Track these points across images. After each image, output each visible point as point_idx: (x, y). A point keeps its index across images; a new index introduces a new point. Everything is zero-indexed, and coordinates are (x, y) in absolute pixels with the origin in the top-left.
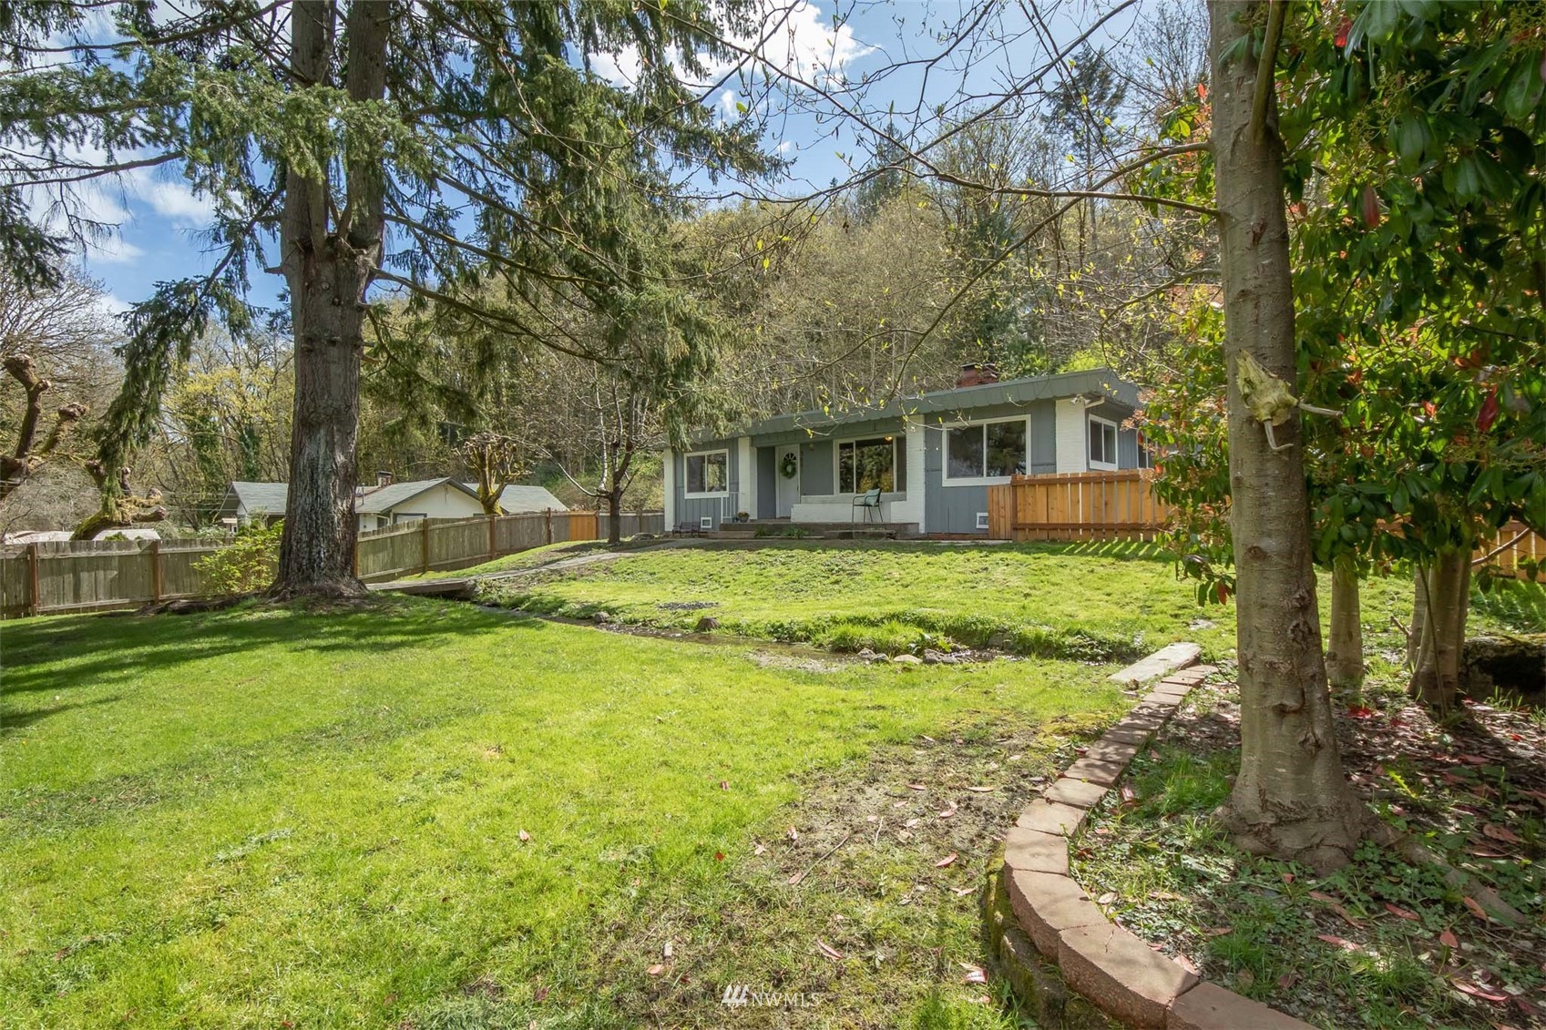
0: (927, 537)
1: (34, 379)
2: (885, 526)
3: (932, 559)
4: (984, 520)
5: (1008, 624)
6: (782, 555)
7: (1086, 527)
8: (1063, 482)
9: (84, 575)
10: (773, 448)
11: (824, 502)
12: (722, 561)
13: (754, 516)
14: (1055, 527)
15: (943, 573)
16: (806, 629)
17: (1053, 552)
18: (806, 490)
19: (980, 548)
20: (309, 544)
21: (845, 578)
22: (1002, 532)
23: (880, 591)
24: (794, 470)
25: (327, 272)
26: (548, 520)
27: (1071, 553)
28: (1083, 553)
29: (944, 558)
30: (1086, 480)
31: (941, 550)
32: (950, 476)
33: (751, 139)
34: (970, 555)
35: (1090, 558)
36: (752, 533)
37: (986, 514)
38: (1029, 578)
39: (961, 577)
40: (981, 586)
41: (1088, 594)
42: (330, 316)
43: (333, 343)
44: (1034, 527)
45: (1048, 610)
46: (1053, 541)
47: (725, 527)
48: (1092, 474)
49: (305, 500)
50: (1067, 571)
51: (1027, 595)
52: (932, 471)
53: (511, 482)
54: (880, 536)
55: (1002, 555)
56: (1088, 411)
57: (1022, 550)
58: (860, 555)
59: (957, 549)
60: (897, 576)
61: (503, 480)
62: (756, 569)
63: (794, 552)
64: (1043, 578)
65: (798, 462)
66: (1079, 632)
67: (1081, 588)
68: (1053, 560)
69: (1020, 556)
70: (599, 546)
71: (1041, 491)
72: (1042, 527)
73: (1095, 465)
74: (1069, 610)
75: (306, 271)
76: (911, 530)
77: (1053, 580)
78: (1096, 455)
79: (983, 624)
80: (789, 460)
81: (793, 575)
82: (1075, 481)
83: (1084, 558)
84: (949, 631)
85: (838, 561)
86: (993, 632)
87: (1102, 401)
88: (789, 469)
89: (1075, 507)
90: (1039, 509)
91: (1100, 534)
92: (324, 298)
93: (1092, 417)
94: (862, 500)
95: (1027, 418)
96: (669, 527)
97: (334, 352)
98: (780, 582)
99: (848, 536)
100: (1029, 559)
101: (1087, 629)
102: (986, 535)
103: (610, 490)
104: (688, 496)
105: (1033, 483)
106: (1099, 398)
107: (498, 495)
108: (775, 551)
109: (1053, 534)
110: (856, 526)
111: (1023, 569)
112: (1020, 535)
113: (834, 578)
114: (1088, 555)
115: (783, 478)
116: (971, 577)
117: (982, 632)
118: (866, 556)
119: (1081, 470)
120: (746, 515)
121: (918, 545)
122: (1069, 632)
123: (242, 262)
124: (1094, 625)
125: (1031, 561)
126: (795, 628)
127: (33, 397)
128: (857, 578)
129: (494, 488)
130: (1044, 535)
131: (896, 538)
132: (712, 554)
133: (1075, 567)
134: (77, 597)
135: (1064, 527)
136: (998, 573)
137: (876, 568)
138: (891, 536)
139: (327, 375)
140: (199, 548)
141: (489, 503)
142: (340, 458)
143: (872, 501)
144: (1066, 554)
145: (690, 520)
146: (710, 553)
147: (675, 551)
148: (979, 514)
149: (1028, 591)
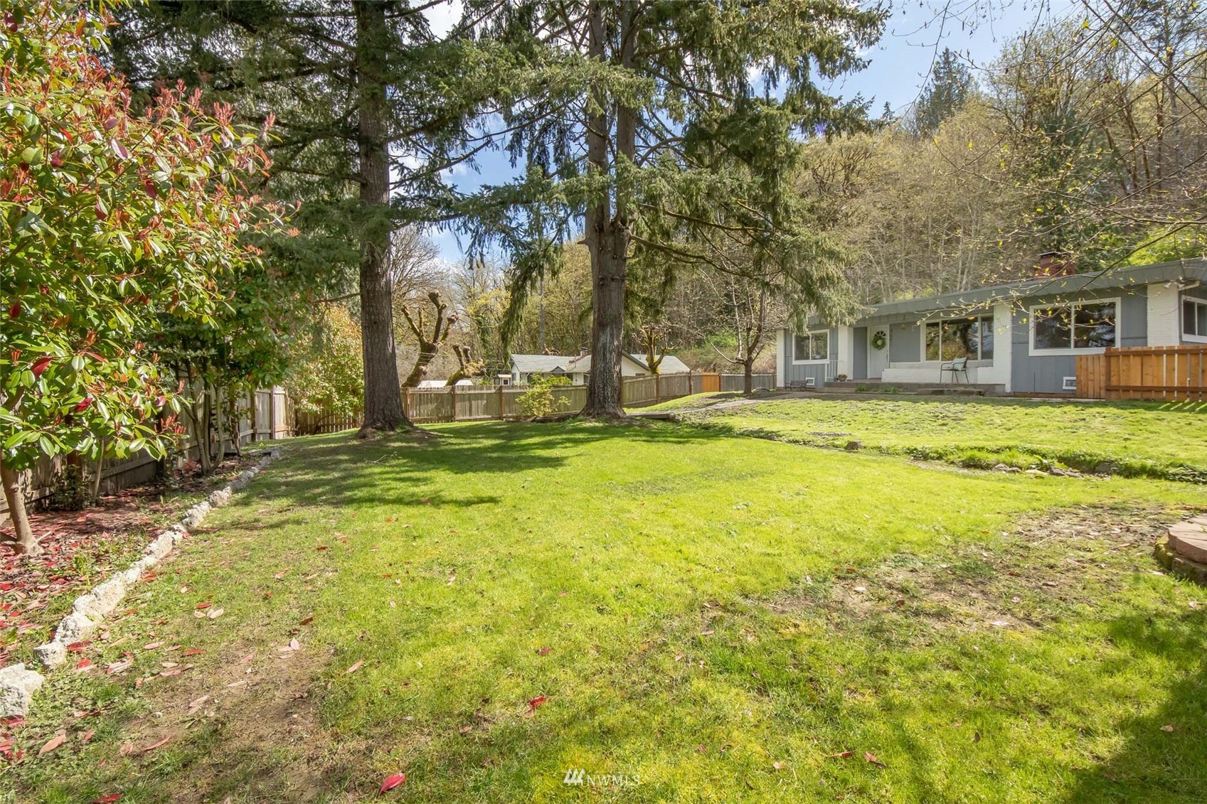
0: (1014, 395)
1: (441, 303)
2: (974, 386)
3: (1030, 411)
4: (1071, 383)
5: (1114, 457)
6: (890, 405)
7: (1182, 390)
8: (1158, 353)
9: (473, 402)
10: (866, 328)
11: (911, 367)
12: (839, 407)
13: (850, 377)
14: (1149, 389)
15: (1044, 421)
16: (937, 452)
17: (1149, 409)
18: (894, 358)
19: (1076, 404)
20: (604, 389)
21: (952, 424)
22: (1091, 393)
23: (986, 432)
24: (884, 345)
25: (610, 240)
26: (690, 378)
27: (1167, 409)
28: (1180, 410)
29: (1041, 410)
30: (1182, 352)
31: (1037, 405)
32: (1036, 347)
33: (861, 111)
34: (1066, 409)
35: (1187, 414)
36: (853, 390)
37: (1074, 378)
38: (1127, 427)
39: (1061, 425)
40: (1081, 432)
41: (1187, 440)
42: (611, 265)
43: (613, 280)
44: (1127, 389)
45: (1149, 450)
46: (1147, 400)
47: (828, 385)
48: (1189, 347)
49: (600, 365)
50: (1165, 423)
51: (1126, 439)
52: (1018, 343)
53: (668, 353)
54: (970, 393)
55: (1097, 409)
56: (1180, 293)
57: (1117, 407)
58: (959, 407)
59: (1052, 405)
60: (999, 422)
61: (663, 353)
62: (870, 414)
63: (900, 403)
64: (1141, 427)
65: (887, 338)
66: (1181, 465)
67: (1179, 436)
68: (1150, 415)
69: (1116, 411)
70: (738, 396)
71: (1135, 362)
72: (1136, 389)
73: (1186, 338)
74: (1170, 451)
75: (600, 243)
76: (998, 389)
77: (1152, 429)
78: (1189, 328)
79: (1091, 456)
80: (879, 336)
81: (902, 418)
82: (1170, 352)
83: (1180, 414)
84: (1061, 459)
85: (940, 410)
86: (1100, 462)
87: (1197, 285)
88: (879, 342)
89: (1170, 374)
90: (1132, 374)
91: (1196, 395)
92: (609, 256)
93: (1184, 297)
94: (951, 366)
95: (1118, 301)
96: (780, 383)
97: (613, 284)
98: (893, 423)
99: (941, 392)
100: (1126, 413)
101: (1189, 463)
102: (1073, 394)
103: (746, 358)
104: (795, 363)
105: (1126, 355)
106: (1193, 282)
107: (659, 362)
108: (882, 402)
109: (1147, 395)
110: (946, 385)
111: (1120, 420)
112: (1113, 395)
113: (941, 422)
114: (1185, 411)
115: (873, 349)
116: (1070, 425)
117: (1090, 462)
118: (966, 407)
119: (1176, 344)
120: (845, 377)
121: (1011, 401)
122: (1172, 465)
123: (562, 238)
124: (1194, 461)
125: (1129, 415)
126: (927, 451)
127: (440, 312)
128: (962, 422)
129: (656, 358)
130: (1138, 395)
131: (986, 394)
132: (830, 403)
133: (1173, 420)
134: (470, 415)
135: (1159, 390)
136: (1097, 423)
137: (978, 416)
138: (980, 393)
139: (610, 296)
140: (519, 391)
141: (653, 367)
142: (616, 343)
143: (960, 367)
144: (1163, 410)
145: (797, 379)
146: (826, 402)
147: (798, 400)
148: (1065, 378)
149: (1127, 436)
